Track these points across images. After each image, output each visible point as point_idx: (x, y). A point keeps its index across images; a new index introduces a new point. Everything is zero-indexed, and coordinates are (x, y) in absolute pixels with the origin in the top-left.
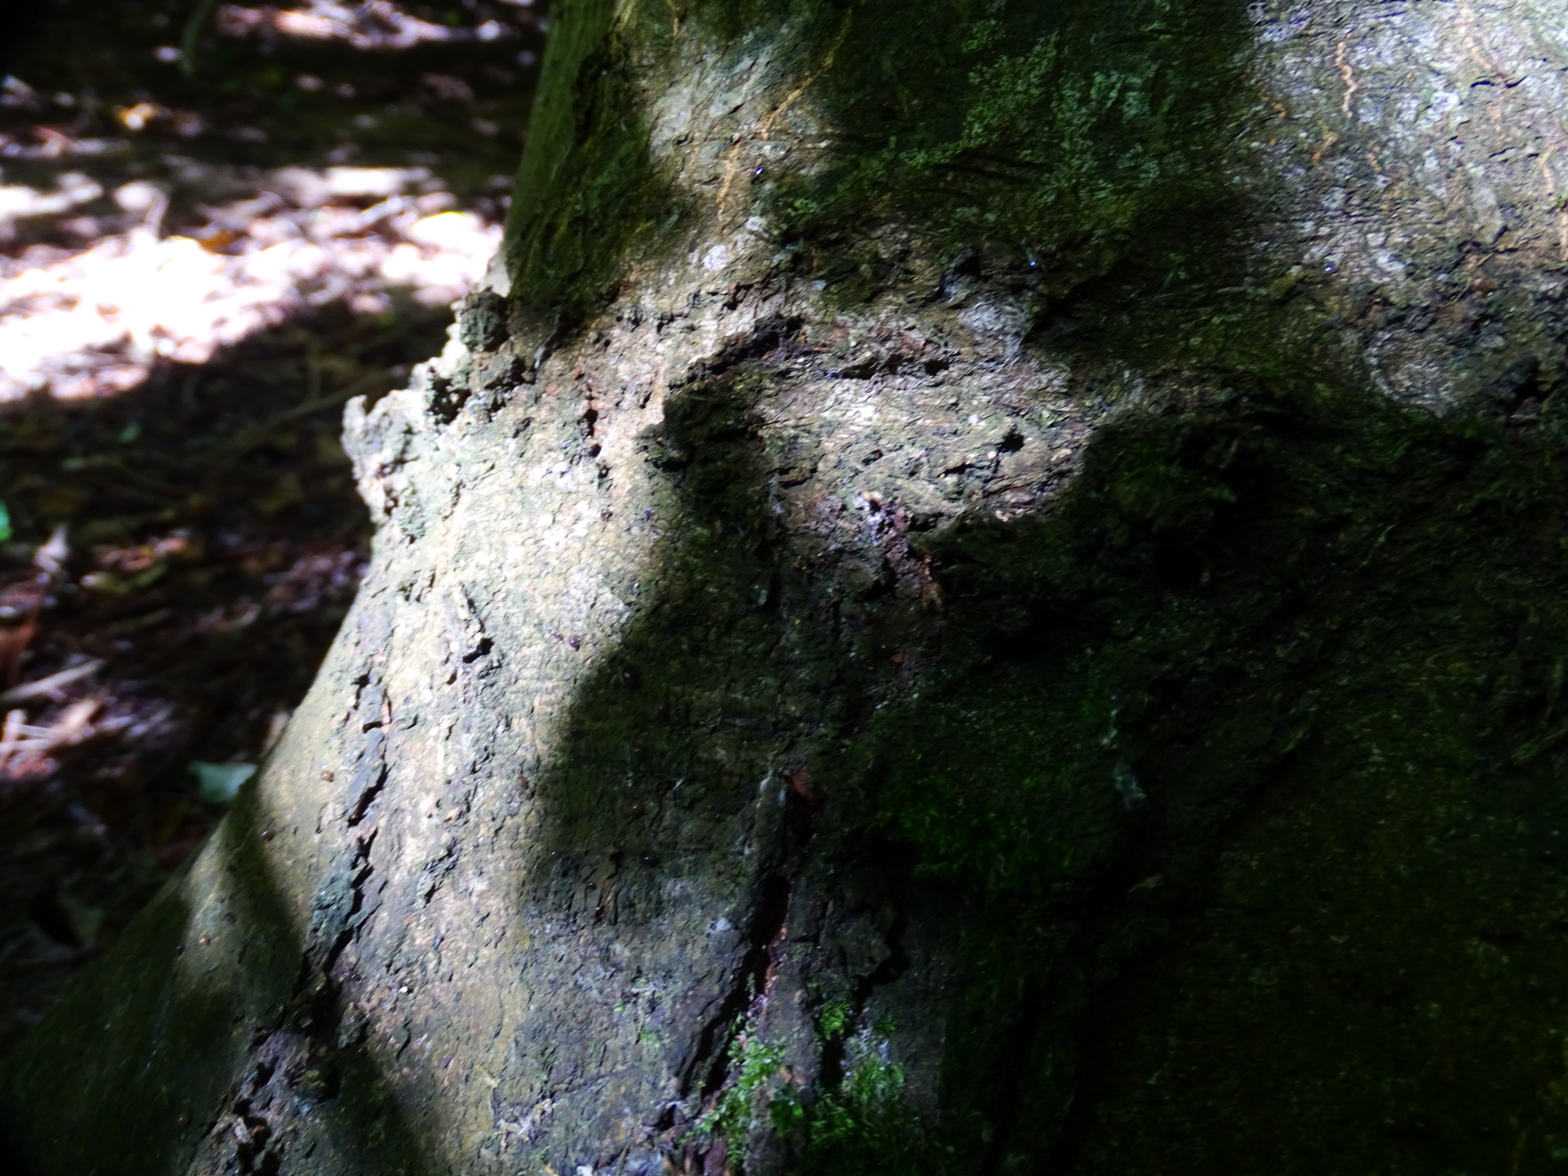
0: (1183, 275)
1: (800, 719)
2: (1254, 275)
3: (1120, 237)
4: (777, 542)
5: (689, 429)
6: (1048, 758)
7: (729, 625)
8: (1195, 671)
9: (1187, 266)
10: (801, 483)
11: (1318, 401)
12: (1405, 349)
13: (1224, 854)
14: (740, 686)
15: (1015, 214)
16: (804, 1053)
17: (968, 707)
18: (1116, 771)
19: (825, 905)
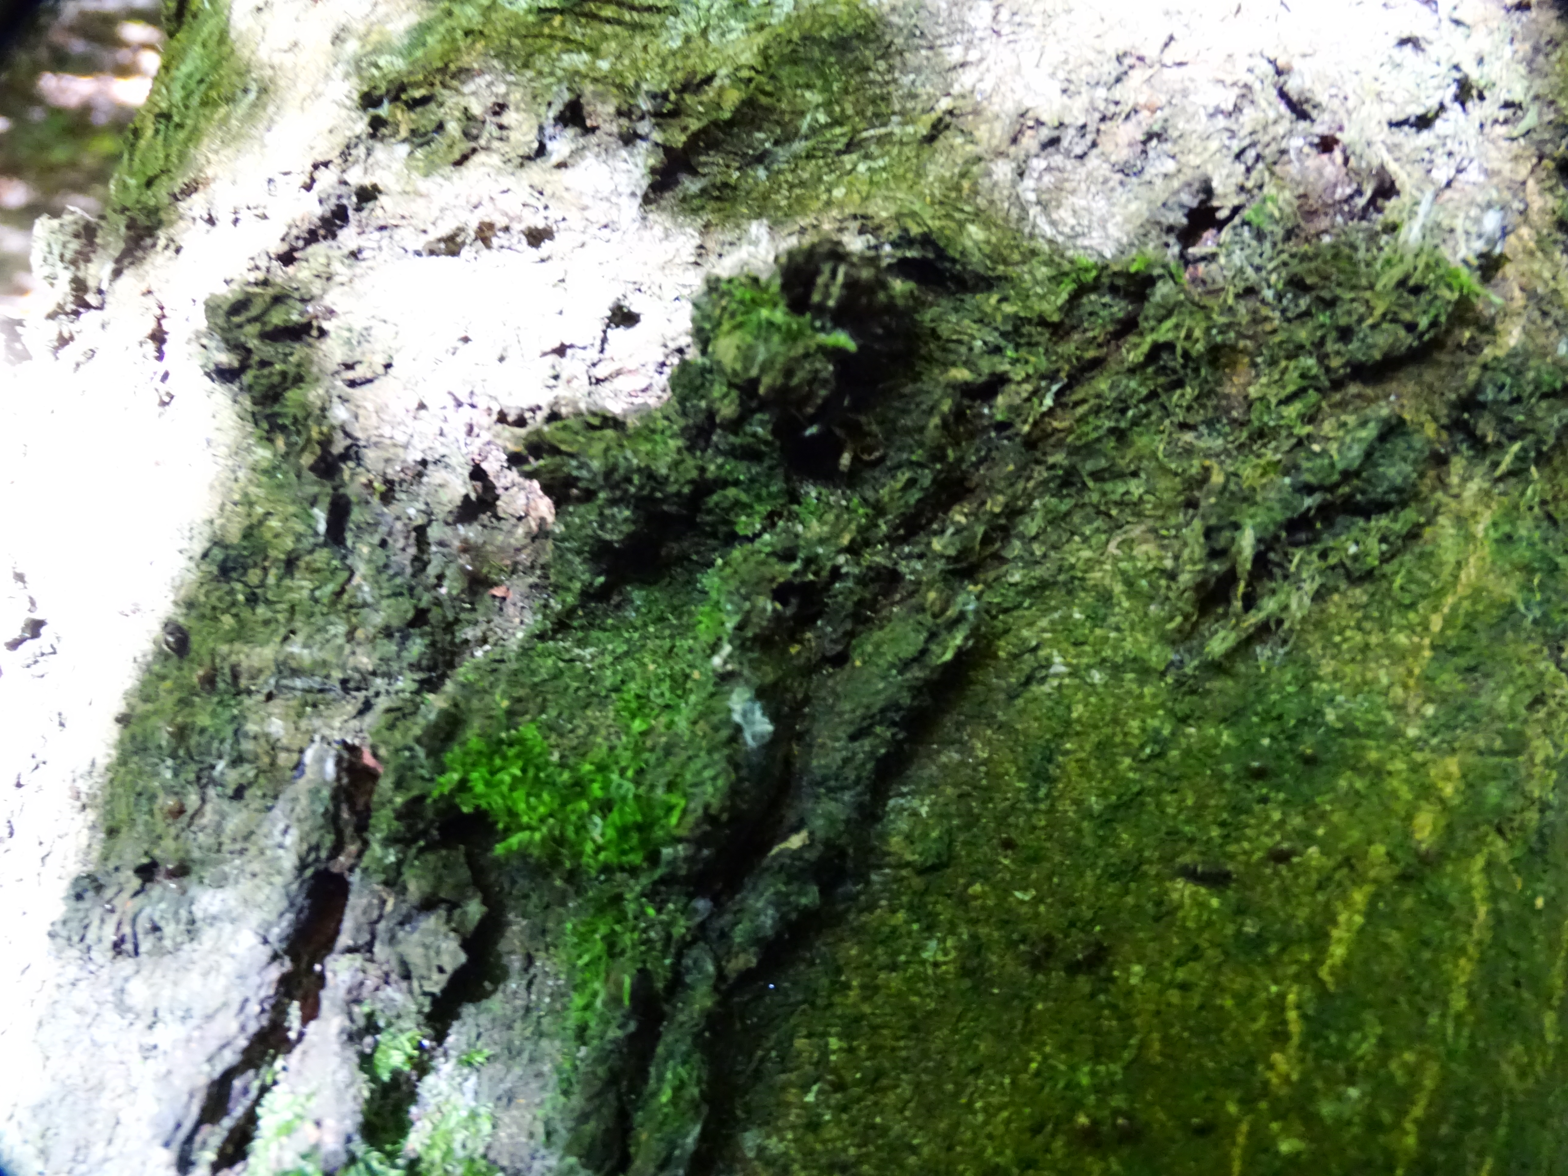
0: (822, 118)
1: (374, 674)
2: (902, 113)
3: (745, 74)
4: (345, 456)
5: (240, 326)
6: (667, 695)
7: (290, 564)
8: (836, 573)
9: (827, 105)
10: (370, 381)
11: (969, 244)
12: (1067, 180)
13: (892, 803)
14: (299, 639)
15: (634, 61)
16: (340, 1100)
17: (582, 643)
18: (735, 697)
19: (383, 902)
